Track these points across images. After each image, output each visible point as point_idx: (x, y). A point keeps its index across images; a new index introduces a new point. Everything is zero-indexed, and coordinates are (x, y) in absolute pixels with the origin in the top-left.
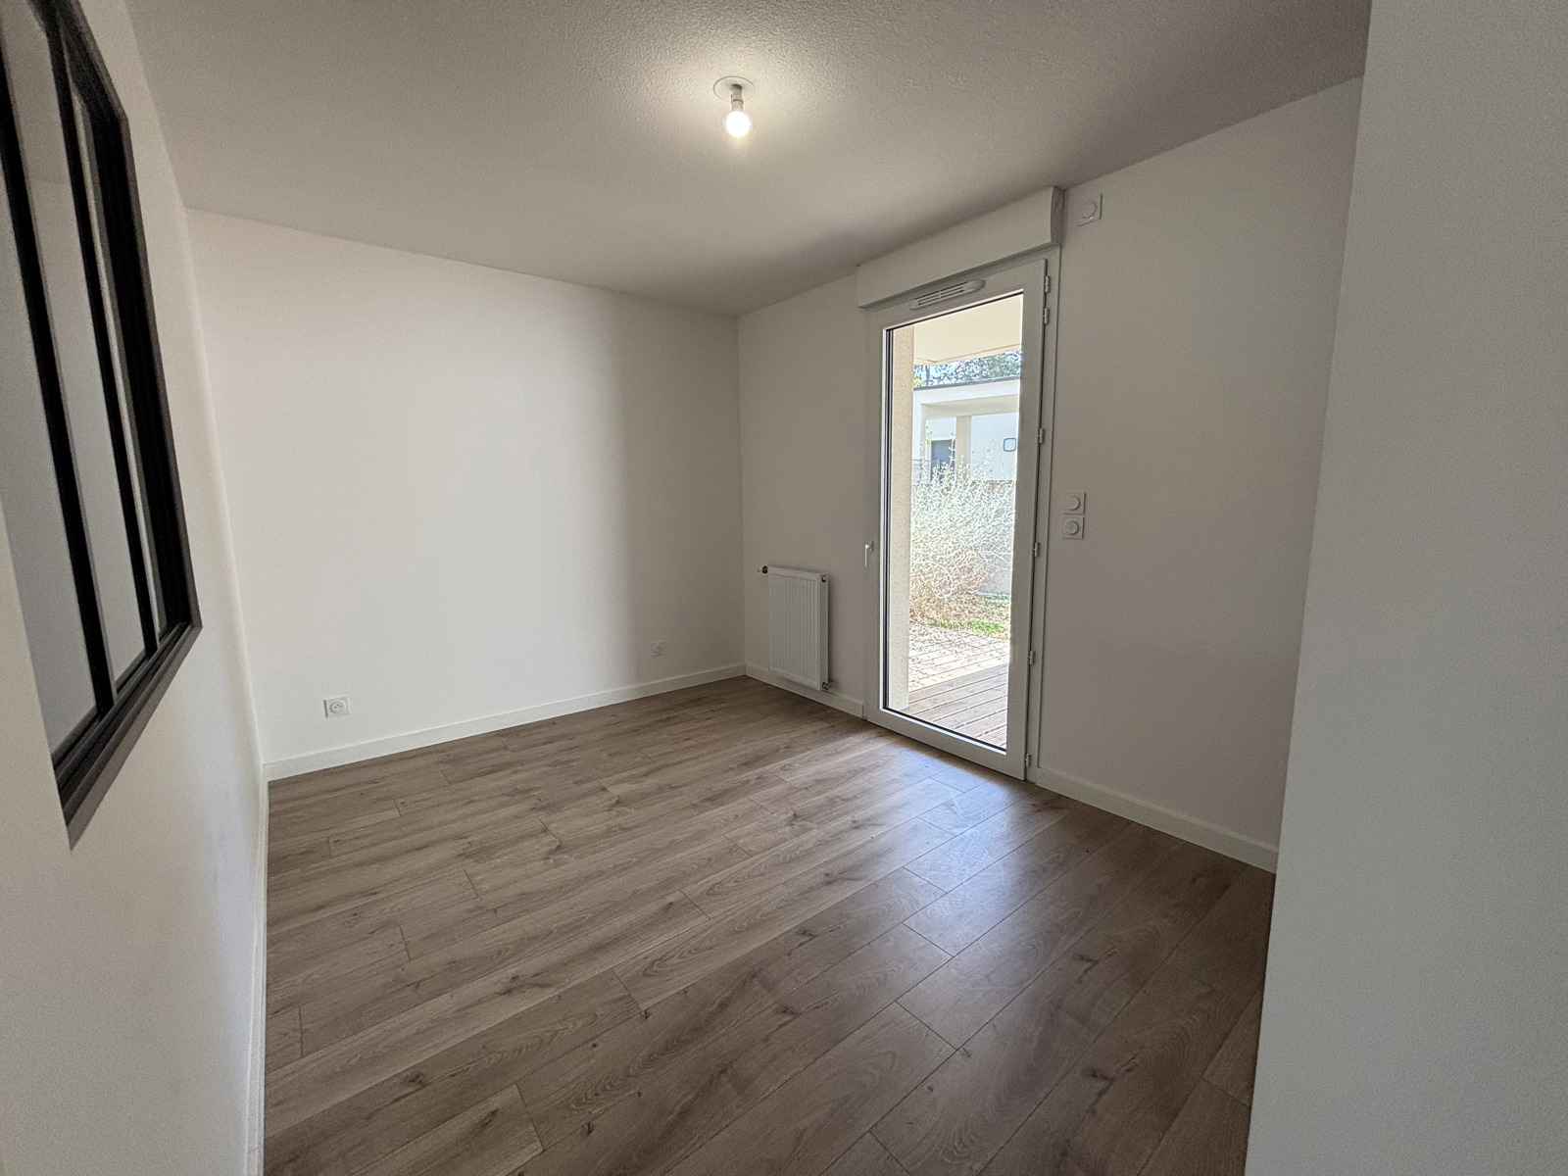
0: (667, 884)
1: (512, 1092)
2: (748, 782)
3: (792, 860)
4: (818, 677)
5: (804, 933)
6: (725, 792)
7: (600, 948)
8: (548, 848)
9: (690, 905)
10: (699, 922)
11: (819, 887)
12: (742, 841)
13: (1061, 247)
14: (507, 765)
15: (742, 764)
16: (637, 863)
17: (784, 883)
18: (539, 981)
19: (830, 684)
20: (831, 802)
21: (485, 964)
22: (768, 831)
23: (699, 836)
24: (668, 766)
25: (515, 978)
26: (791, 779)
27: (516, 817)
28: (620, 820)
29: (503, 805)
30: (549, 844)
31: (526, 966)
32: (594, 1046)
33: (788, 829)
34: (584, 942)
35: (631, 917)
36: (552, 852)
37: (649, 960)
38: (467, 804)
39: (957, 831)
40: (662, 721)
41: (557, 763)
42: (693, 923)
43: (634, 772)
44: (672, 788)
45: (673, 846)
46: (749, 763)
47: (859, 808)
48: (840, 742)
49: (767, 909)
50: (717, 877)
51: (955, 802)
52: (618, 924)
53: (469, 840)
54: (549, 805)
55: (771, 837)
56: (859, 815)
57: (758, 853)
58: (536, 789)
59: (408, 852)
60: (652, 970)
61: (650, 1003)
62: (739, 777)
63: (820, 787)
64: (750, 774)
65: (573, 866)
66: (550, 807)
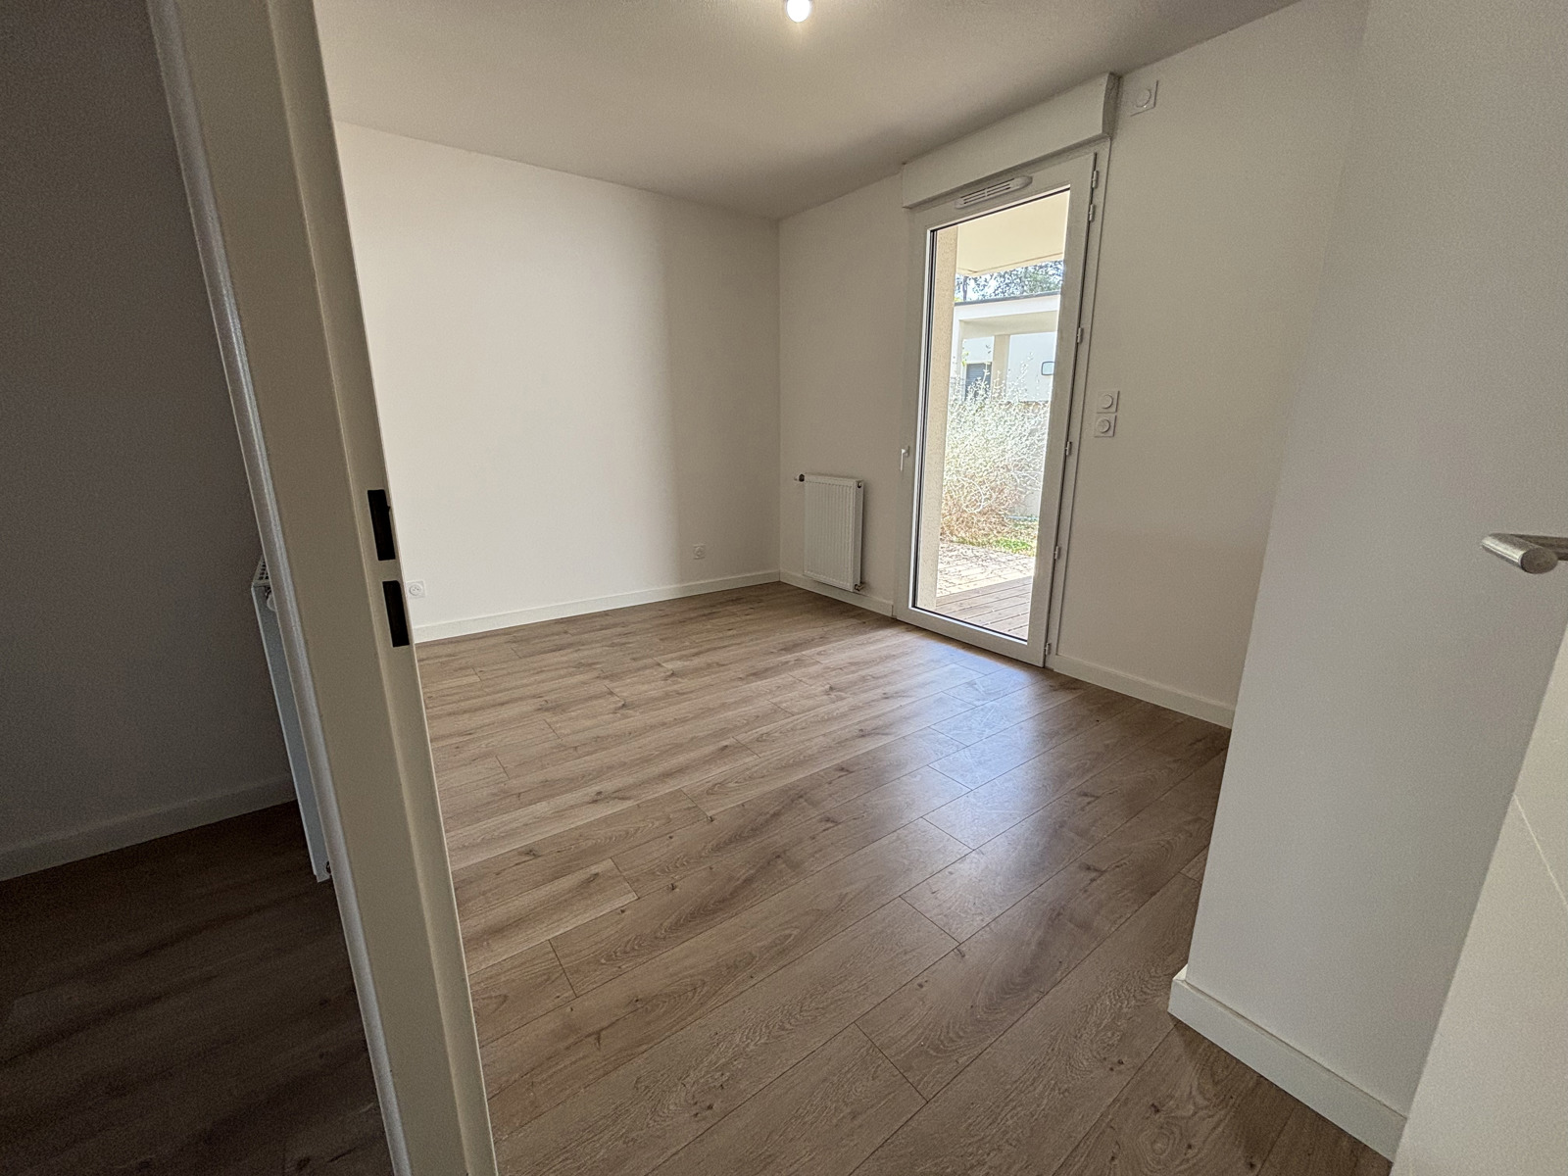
0: (722, 733)
1: (608, 864)
2: (787, 662)
3: (829, 720)
4: (851, 580)
5: (842, 769)
6: (767, 670)
7: (667, 775)
8: (614, 706)
9: (742, 748)
10: (749, 760)
11: (854, 738)
12: (784, 705)
13: (1111, 140)
14: (570, 645)
15: (782, 650)
16: (692, 718)
17: (824, 735)
18: (620, 795)
19: (861, 586)
20: (864, 679)
21: (573, 783)
22: (808, 698)
23: (746, 701)
24: (715, 649)
25: (599, 793)
26: (826, 661)
27: (584, 683)
28: (675, 687)
29: (571, 675)
30: (615, 703)
31: (607, 786)
32: (671, 837)
33: (825, 697)
34: (656, 770)
35: (693, 755)
36: (620, 708)
37: (711, 784)
38: (538, 673)
39: (977, 703)
40: (704, 615)
41: (613, 645)
42: (747, 760)
43: (683, 653)
44: (719, 665)
45: (724, 706)
46: (787, 649)
47: (889, 683)
48: (871, 635)
49: (810, 752)
50: (764, 729)
51: (977, 681)
52: (681, 759)
53: (546, 698)
54: (612, 675)
55: (811, 702)
56: (889, 689)
57: (799, 714)
58: (597, 663)
59: (494, 706)
60: (715, 790)
61: (713, 812)
62: (779, 659)
63: (853, 668)
64: (790, 657)
65: (636, 719)
66: (612, 677)
